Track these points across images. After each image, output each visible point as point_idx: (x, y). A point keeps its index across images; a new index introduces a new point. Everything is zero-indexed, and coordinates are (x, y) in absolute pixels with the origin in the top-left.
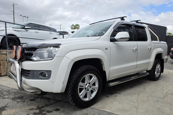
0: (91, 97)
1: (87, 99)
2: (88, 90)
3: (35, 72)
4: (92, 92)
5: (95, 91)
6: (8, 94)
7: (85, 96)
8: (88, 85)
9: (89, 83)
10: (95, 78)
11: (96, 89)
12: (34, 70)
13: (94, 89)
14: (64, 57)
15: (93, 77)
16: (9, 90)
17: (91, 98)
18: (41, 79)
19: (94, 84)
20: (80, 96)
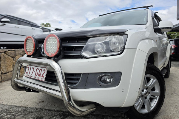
0: (151, 107)
1: (145, 111)
2: (146, 98)
3: (90, 76)
4: (151, 99)
5: (156, 98)
6: (10, 116)
7: (143, 107)
8: (145, 90)
9: (147, 89)
10: (155, 80)
11: (158, 96)
12: (89, 73)
13: (154, 96)
14: (136, 50)
15: (152, 79)
16: (7, 110)
17: (152, 109)
18: (101, 86)
19: (153, 89)
20: (136, 108)
